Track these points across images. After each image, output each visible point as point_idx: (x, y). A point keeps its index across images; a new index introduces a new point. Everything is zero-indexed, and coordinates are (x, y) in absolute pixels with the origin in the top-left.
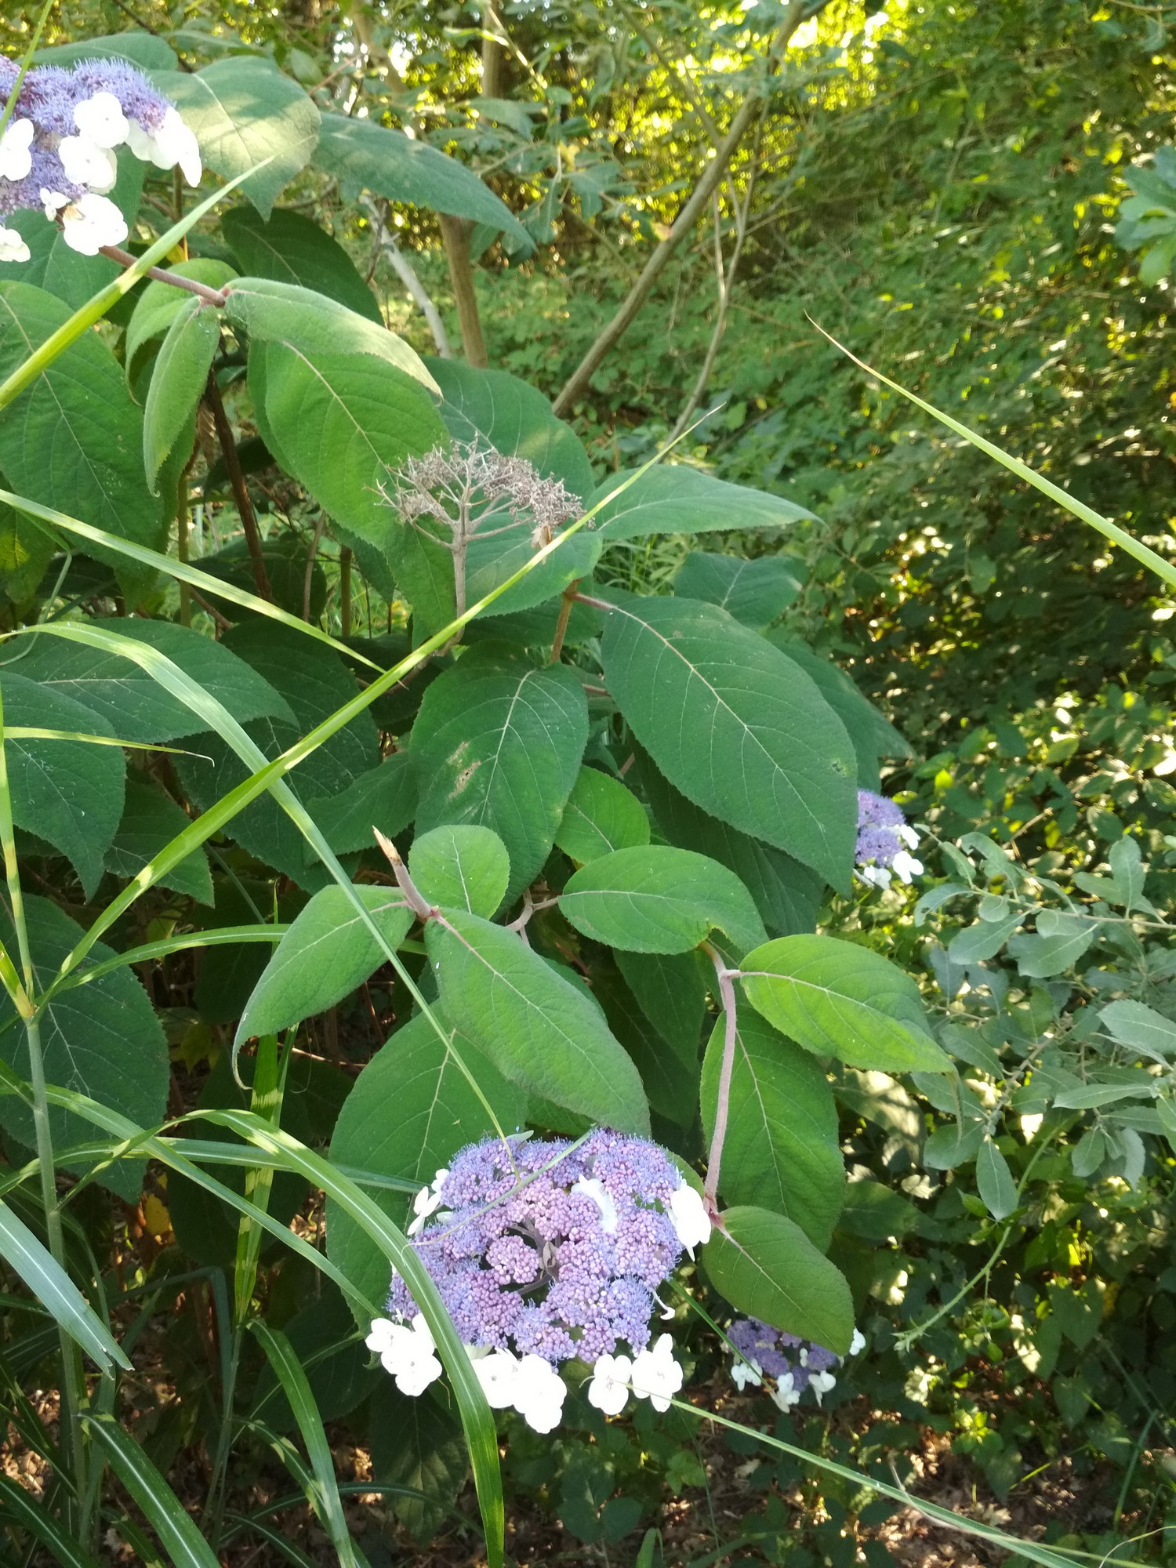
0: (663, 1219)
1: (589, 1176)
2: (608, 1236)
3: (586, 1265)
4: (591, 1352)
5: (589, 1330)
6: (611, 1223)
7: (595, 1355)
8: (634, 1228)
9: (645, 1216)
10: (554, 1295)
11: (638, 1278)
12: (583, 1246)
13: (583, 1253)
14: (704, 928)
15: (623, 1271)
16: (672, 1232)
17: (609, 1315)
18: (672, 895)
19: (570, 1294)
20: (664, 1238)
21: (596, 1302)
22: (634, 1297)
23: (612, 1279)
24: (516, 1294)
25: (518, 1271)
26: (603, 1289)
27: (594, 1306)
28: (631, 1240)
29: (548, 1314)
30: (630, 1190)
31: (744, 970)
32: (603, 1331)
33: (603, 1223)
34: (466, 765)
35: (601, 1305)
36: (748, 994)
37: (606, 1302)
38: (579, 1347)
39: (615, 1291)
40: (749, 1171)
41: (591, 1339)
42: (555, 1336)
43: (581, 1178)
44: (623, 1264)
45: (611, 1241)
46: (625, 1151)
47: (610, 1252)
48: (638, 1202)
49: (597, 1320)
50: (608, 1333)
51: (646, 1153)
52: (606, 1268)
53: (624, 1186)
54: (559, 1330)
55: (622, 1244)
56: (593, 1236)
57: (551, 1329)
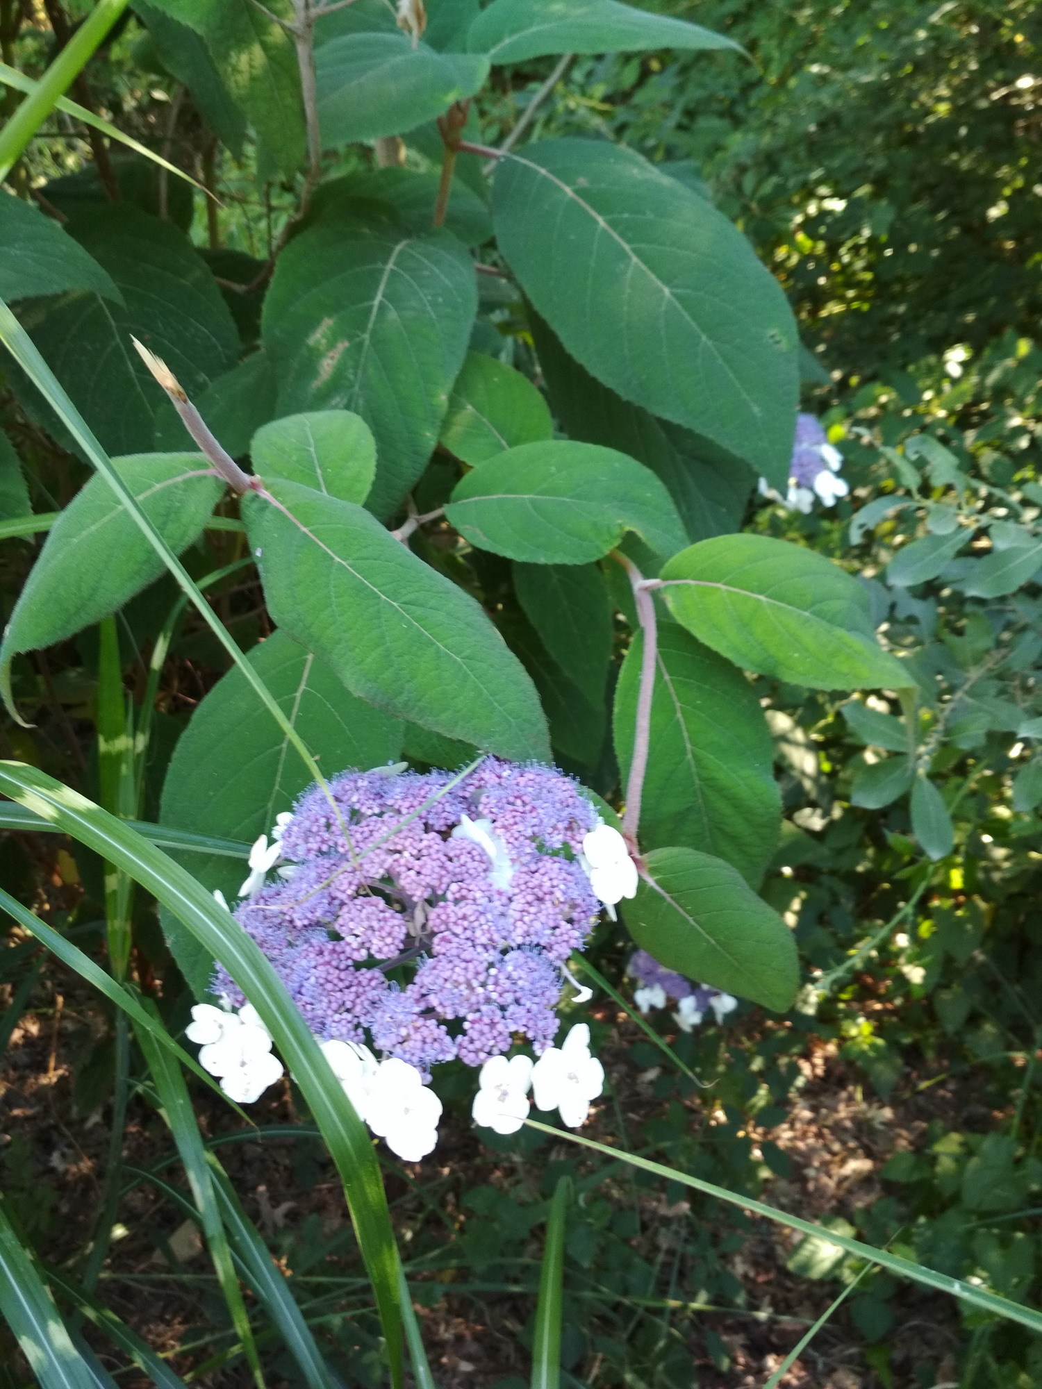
0: (573, 869)
1: (475, 815)
2: (500, 893)
3: (469, 933)
4: (476, 1052)
5: (473, 1022)
6: (504, 876)
7: (482, 1055)
8: (535, 882)
9: (548, 864)
10: (426, 975)
11: (540, 948)
12: (467, 909)
13: (464, 918)
14: (616, 531)
15: (519, 940)
16: (586, 884)
17: (501, 1001)
18: (579, 497)
19: (447, 974)
20: (575, 893)
21: (483, 985)
22: (536, 975)
23: (504, 952)
24: (377, 973)
25: (376, 944)
26: (491, 965)
27: (480, 990)
28: (530, 898)
29: (417, 1001)
30: (529, 832)
31: (665, 579)
32: (492, 1024)
33: (494, 876)
34: (331, 345)
35: (490, 987)
36: (671, 605)
37: (496, 984)
38: (461, 1046)
39: (510, 968)
40: (671, 806)
41: (475, 1035)
42: (425, 1032)
43: (465, 818)
44: (519, 931)
45: (504, 900)
46: (522, 784)
47: (503, 915)
48: (540, 847)
49: (484, 1008)
50: (500, 1027)
51: (550, 784)
52: (496, 937)
53: (520, 827)
54: (432, 1023)
55: (517, 905)
56: (478, 895)
57: (420, 1022)
